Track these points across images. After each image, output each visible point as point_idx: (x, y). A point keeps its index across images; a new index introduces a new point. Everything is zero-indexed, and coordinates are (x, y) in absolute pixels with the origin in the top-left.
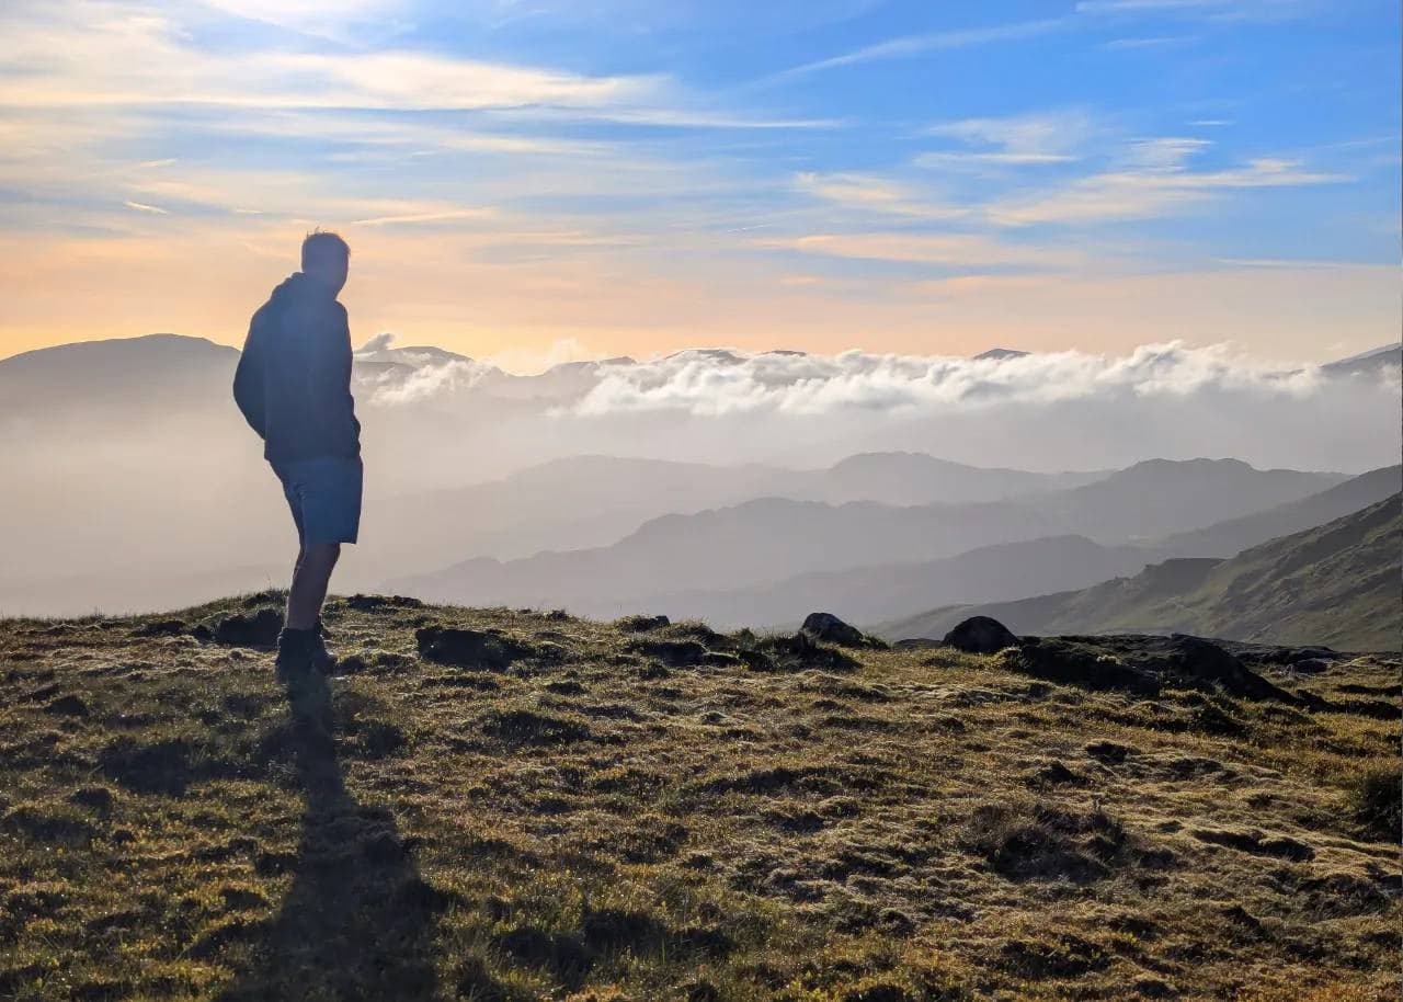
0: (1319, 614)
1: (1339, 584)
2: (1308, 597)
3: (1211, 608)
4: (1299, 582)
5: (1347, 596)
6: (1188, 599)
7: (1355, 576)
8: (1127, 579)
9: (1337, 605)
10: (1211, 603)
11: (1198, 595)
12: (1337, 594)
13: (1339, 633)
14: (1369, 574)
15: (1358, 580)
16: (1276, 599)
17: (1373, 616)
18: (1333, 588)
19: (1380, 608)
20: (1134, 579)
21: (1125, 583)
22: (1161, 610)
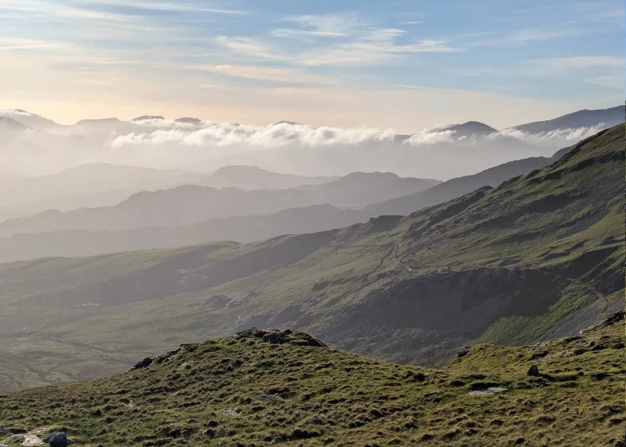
0: (455, 240)
1: (463, 228)
2: (450, 233)
3: (402, 237)
4: (444, 226)
5: (467, 233)
6: (391, 233)
7: (470, 224)
8: (363, 224)
9: (463, 236)
10: (401, 235)
11: (395, 231)
12: (463, 231)
13: (465, 248)
14: (476, 223)
15: (472, 226)
16: (434, 234)
17: (478, 242)
18: (460, 229)
19: (482, 237)
20: (365, 224)
21: (362, 226)
22: (380, 238)
